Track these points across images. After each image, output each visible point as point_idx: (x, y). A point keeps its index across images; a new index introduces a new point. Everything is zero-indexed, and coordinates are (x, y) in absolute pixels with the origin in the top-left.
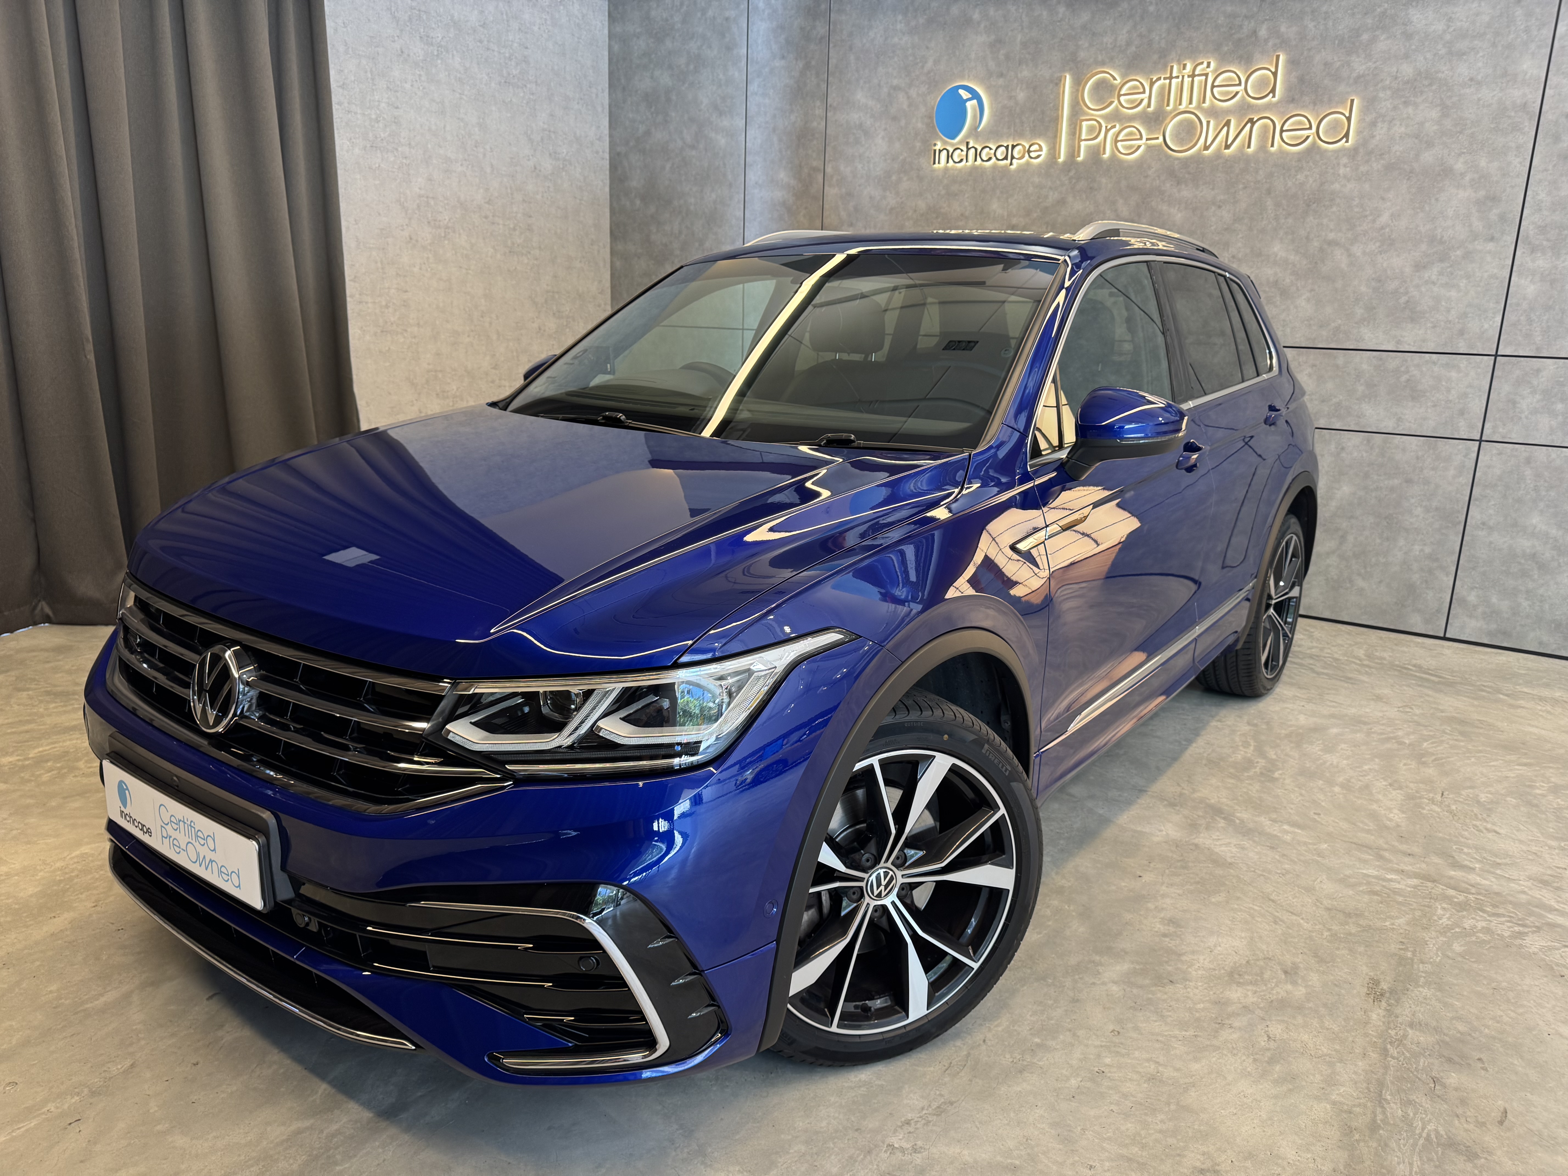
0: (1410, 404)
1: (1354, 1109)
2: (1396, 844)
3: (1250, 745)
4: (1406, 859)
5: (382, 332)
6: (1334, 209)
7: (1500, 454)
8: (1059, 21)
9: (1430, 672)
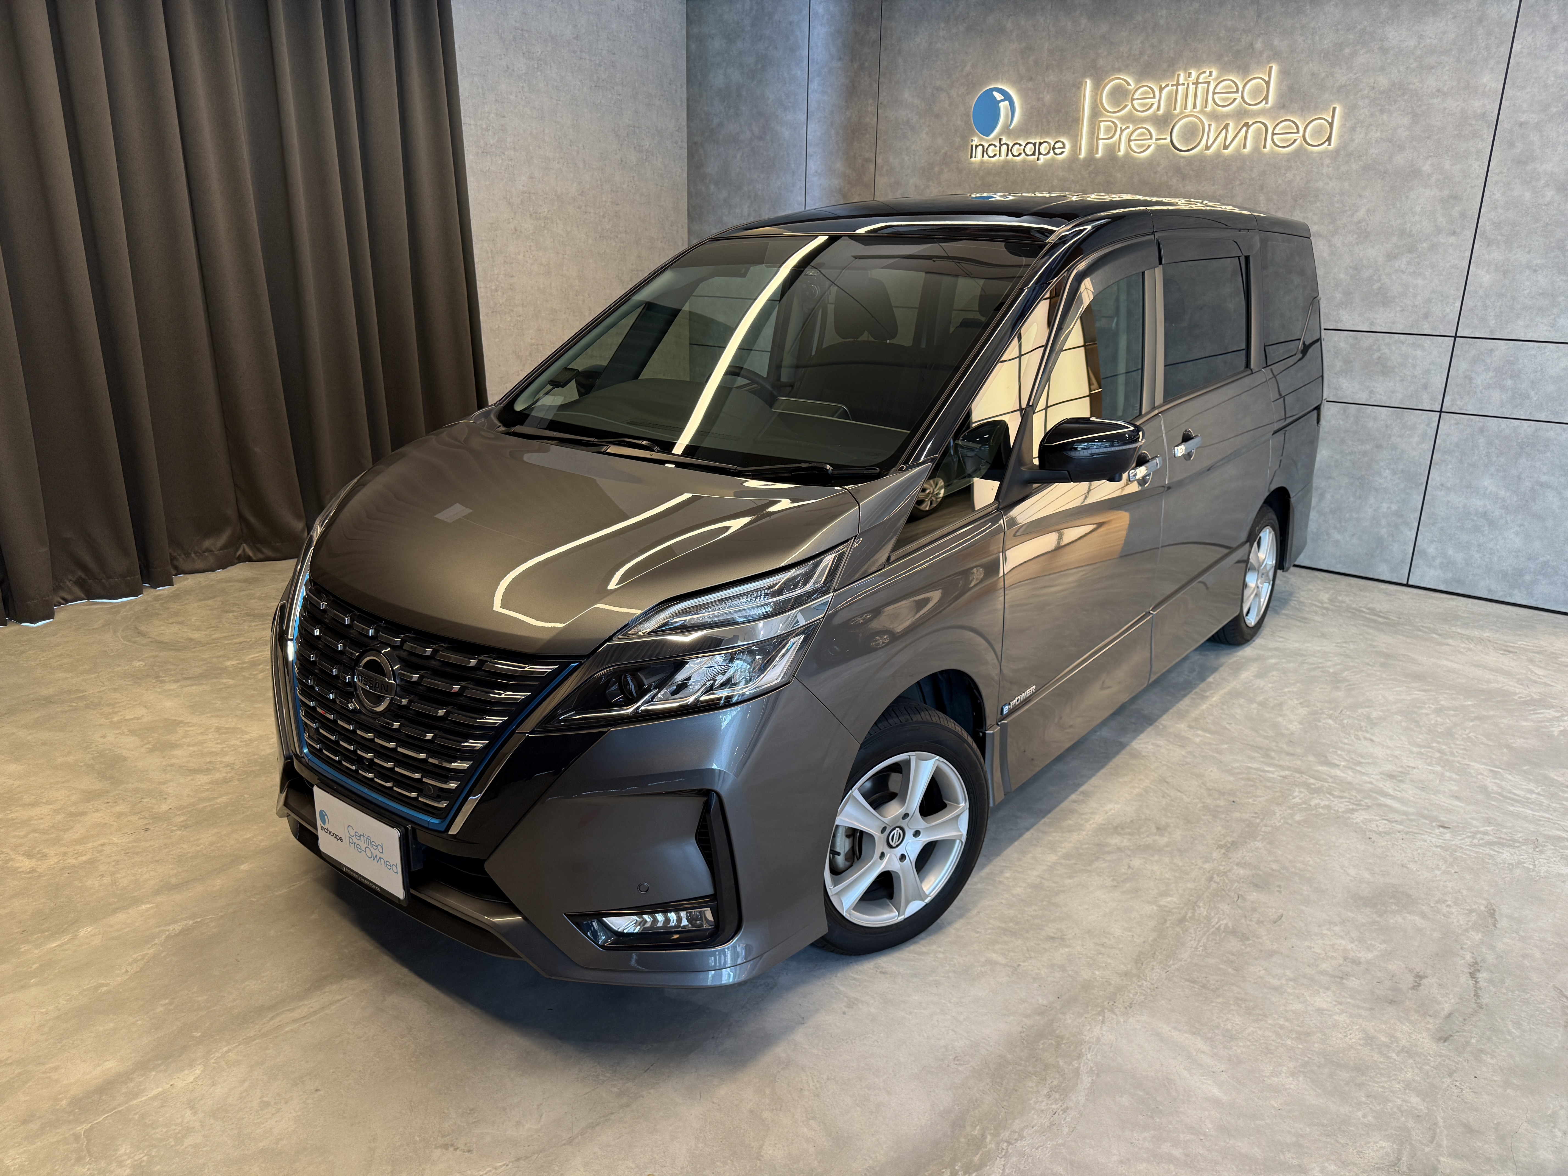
0: (1381, 378)
2: (1285, 746)
4: (1287, 757)
6: (1318, 204)
7: (1457, 424)
8: (1082, 32)
9: (1381, 614)
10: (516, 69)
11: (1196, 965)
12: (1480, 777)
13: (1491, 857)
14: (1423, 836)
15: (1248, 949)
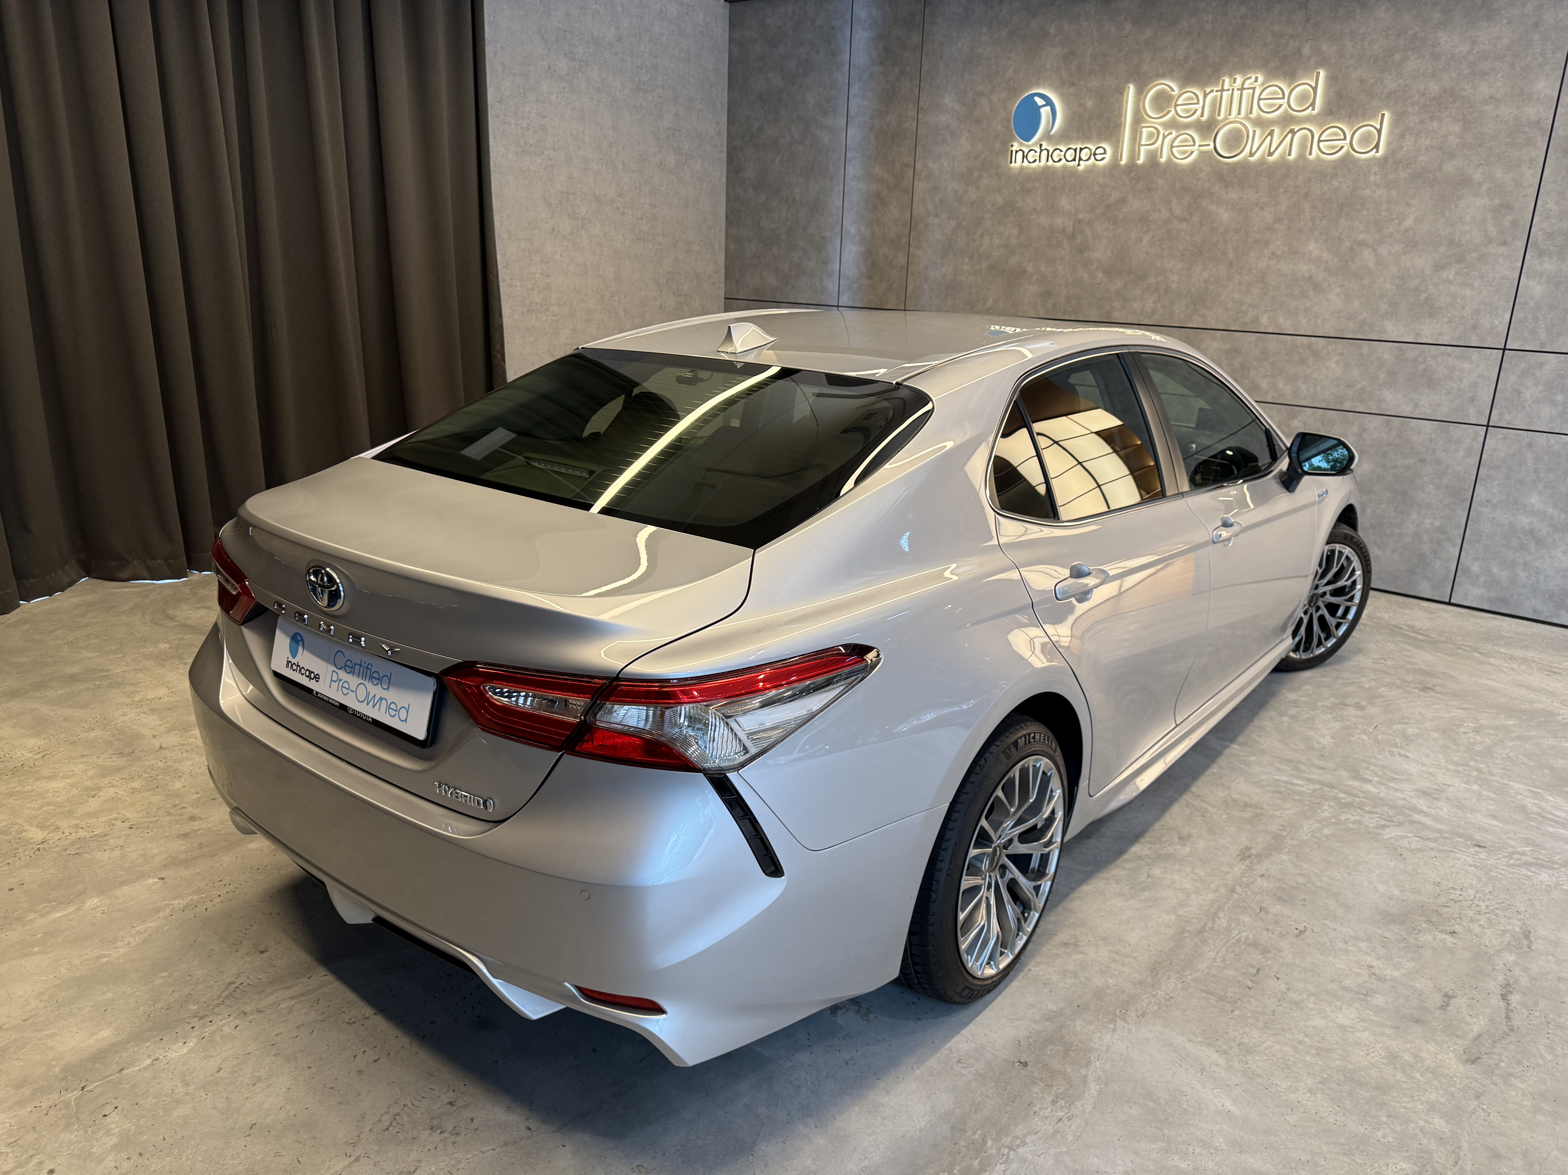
0: (1426, 391)
1: (1192, 920)
2: (1315, 760)
4: (1317, 771)
5: (528, 311)
6: (1365, 212)
7: (1505, 438)
9: (1421, 632)
10: (557, 69)
11: (1213, 976)
12: (1519, 797)
13: (1528, 878)
14: (1457, 855)
15: (1269, 962)
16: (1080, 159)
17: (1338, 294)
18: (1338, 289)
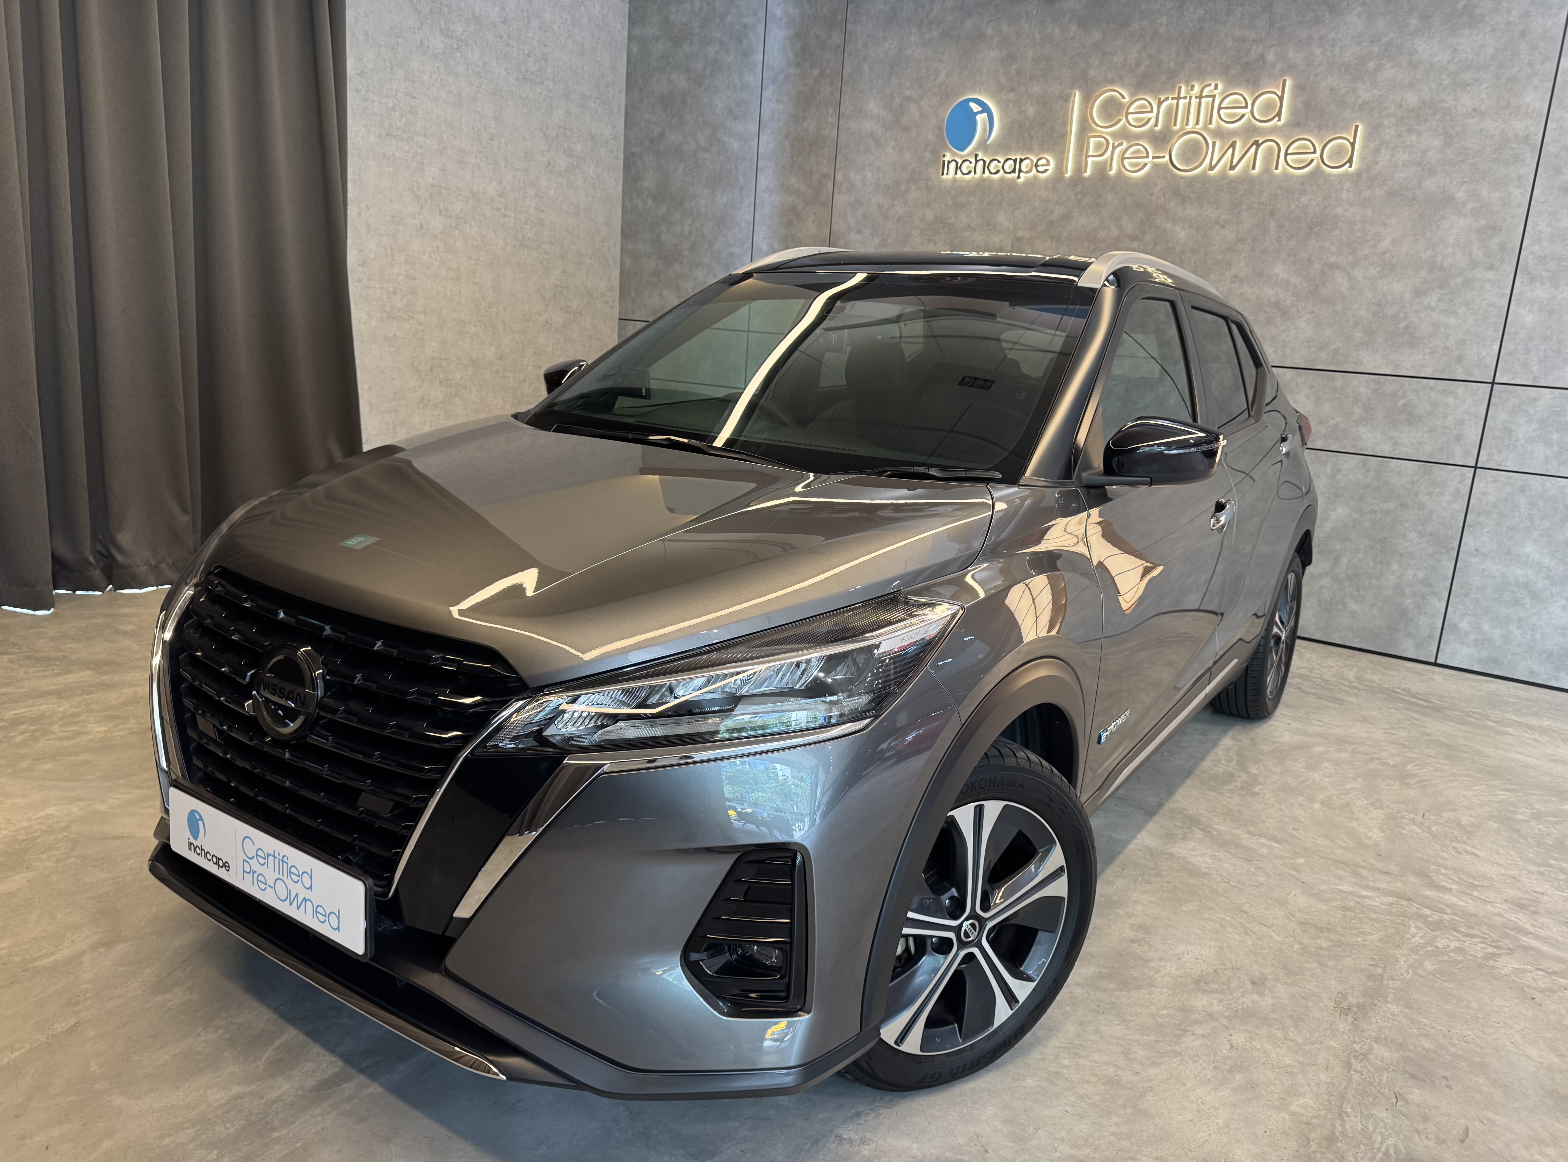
0: (1407, 428)
1: (1314, 1121)
2: (1374, 862)
3: (1233, 760)
4: (1383, 877)
6: (1337, 232)
7: (1494, 482)
8: (1071, 39)
9: (1420, 697)
10: (431, 46)
16: (1020, 171)
17: (1308, 322)
18: (1308, 316)
